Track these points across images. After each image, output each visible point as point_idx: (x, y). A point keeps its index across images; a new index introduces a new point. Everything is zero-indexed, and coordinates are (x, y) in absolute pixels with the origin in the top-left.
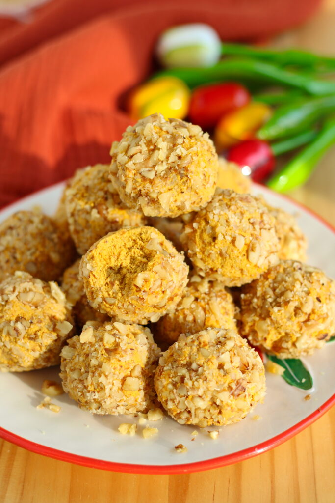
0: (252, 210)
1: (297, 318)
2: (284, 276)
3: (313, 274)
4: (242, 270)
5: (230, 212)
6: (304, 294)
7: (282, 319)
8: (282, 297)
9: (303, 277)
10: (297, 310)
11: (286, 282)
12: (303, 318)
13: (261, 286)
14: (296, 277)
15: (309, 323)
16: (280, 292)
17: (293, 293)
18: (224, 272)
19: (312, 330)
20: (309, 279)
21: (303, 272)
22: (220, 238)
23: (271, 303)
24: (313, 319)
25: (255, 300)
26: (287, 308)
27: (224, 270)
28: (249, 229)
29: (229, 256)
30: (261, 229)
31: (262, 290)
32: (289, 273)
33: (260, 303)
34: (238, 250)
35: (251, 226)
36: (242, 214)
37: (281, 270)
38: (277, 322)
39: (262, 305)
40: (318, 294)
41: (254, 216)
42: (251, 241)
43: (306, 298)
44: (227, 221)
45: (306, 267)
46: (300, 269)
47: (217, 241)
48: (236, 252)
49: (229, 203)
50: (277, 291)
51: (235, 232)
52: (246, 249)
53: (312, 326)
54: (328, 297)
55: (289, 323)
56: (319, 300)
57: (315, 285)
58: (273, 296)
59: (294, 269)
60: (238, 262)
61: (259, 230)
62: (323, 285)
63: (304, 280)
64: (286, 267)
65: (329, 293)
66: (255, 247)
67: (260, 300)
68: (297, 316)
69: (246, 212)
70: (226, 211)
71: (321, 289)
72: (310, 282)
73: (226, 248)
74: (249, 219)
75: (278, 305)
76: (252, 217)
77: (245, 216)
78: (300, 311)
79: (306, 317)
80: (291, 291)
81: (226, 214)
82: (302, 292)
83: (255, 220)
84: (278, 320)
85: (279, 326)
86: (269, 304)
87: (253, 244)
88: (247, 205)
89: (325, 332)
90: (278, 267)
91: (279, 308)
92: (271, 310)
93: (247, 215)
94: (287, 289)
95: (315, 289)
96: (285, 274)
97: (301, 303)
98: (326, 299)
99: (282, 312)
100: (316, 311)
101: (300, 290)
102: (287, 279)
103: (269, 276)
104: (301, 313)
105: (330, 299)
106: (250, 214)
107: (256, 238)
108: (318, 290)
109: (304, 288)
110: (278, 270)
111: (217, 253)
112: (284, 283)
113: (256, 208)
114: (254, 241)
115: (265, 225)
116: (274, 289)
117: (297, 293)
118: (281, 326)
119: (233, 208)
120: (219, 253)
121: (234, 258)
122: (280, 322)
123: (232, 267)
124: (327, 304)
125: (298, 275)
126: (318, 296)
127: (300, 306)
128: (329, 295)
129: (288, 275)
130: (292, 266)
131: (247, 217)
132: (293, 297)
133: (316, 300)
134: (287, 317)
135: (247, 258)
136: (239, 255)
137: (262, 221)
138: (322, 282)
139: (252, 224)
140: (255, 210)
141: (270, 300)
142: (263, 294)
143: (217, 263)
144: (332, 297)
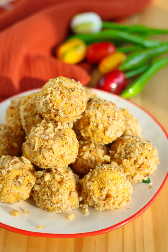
0: (109, 110)
1: (135, 166)
2: (131, 145)
3: (145, 145)
4: (102, 139)
5: (98, 111)
6: (139, 155)
7: (127, 166)
8: (129, 155)
9: (140, 146)
10: (135, 162)
11: (131, 148)
12: (137, 166)
13: (119, 148)
14: (136, 146)
15: (141, 169)
16: (128, 152)
17: (134, 153)
18: (94, 139)
19: (142, 172)
20: (143, 147)
21: (140, 143)
22: (91, 124)
23: (123, 157)
24: (143, 167)
25: (116, 155)
26: (130, 160)
27: (94, 138)
28: (106, 120)
29: (96, 132)
30: (112, 120)
31: (120, 150)
32: (133, 143)
33: (118, 156)
34: (100, 130)
35: (108, 118)
36: (104, 112)
37: (130, 141)
38: (125, 167)
39: (119, 157)
40: (146, 155)
41: (110, 113)
42: (106, 126)
43: (140, 157)
44: (96, 116)
45: (142, 141)
46: (139, 142)
47: (90, 125)
48: (99, 130)
49: (98, 106)
50: (127, 151)
51: (98, 121)
52: (104, 129)
53: (142, 170)
54: (151, 157)
55: (131, 168)
56: (146, 158)
57: (146, 151)
58: (124, 154)
59: (137, 141)
60: (100, 135)
61: (112, 121)
62: (149, 151)
63: (140, 147)
64: (133, 140)
65: (152, 155)
66: (108, 129)
67: (119, 155)
68: (135, 165)
69: (106, 111)
70: (96, 110)
71: (148, 153)
72: (143, 149)
73: (94, 128)
74: (107, 115)
75: (126, 158)
76: (109, 114)
77: (105, 113)
78: (137, 163)
79: (139, 166)
80: (133, 153)
81: (95, 112)
82: (139, 153)
83: (110, 115)
84: (126, 165)
85: (126, 168)
86: (122, 157)
87: (107, 128)
88: (108, 108)
89: (148, 173)
90: (129, 140)
91: (127, 160)
92: (123, 160)
93: (106, 113)
94: (131, 152)
95: (145, 153)
96: (132, 144)
97: (137, 159)
98: (150, 158)
99: (128, 162)
100: (144, 163)
101: (138, 152)
102: (132, 146)
103: (124, 144)
104: (137, 164)
105: (152, 158)
106: (108, 112)
107: (110, 125)
108: (147, 153)
109: (140, 152)
110: (128, 141)
111: (90, 130)
112: (130, 148)
113: (112, 109)
114: (108, 126)
115: (115, 118)
116: (125, 151)
117: (136, 154)
118: (127, 169)
119: (99, 109)
120: (91, 130)
121: (98, 133)
122: (126, 167)
123: (98, 137)
124: (150, 160)
125: (138, 145)
126: (146, 156)
127: (137, 160)
128: (152, 156)
129: (133, 144)
130: (136, 140)
131: (106, 114)
132: (134, 156)
133: (145, 158)
134: (130, 165)
135: (104, 134)
136: (100, 132)
137: (114, 116)
138: (149, 149)
139: (109, 117)
140: (111, 110)
141: (123, 156)
142: (120, 152)
143: (91, 135)
144: (153, 157)
